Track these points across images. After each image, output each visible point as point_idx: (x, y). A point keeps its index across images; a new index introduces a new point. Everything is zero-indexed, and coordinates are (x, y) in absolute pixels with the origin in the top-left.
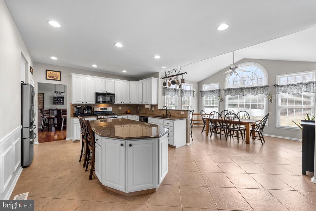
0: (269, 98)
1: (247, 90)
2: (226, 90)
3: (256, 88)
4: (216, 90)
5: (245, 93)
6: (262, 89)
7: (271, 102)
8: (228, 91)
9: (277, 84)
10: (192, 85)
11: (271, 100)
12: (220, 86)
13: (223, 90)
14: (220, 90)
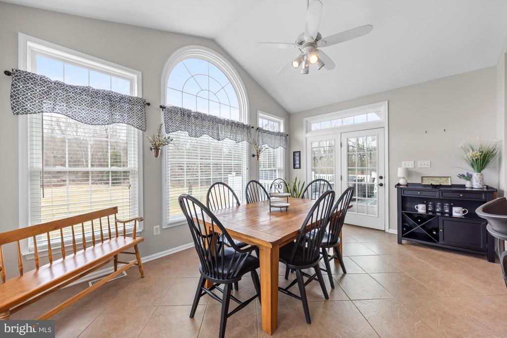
2: (170, 111)
4: (128, 100)
8: (178, 118)
9: (258, 126)
12: (143, 86)
13: (161, 107)
14: (146, 104)
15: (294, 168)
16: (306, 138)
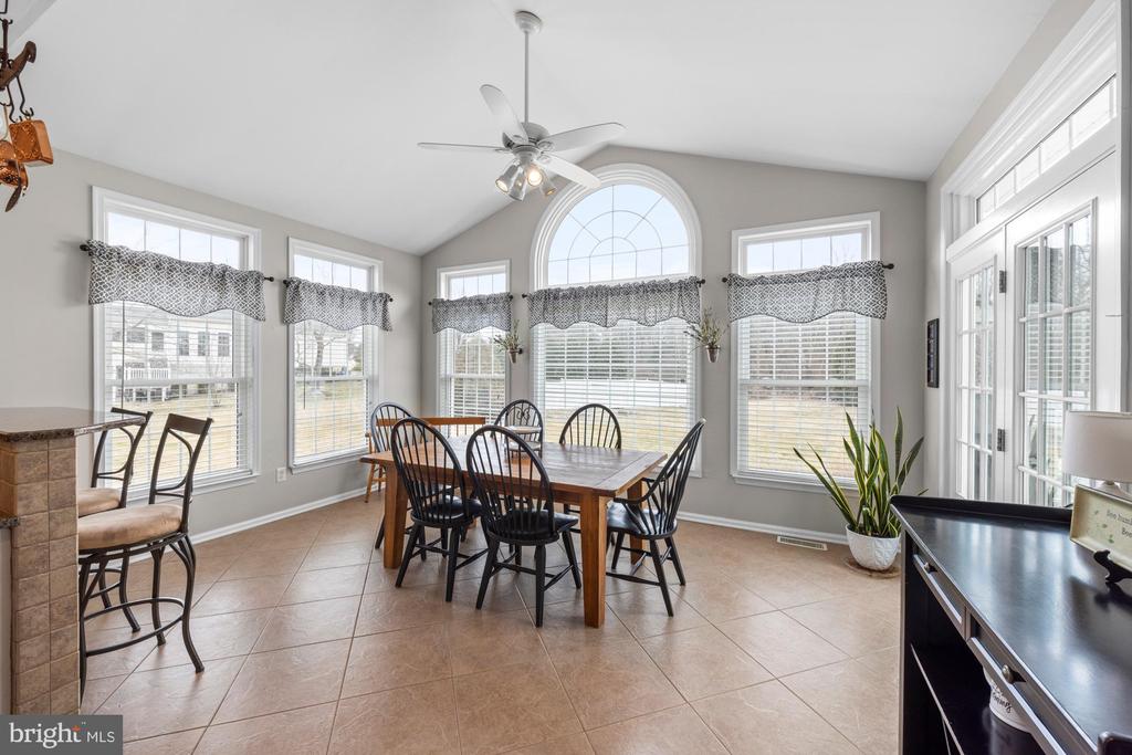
0: (706, 339)
1: (620, 300)
2: (532, 299)
3: (653, 291)
4: (494, 299)
5: (609, 313)
6: (676, 293)
7: (713, 359)
8: (540, 305)
9: (733, 272)
10: (378, 265)
11: (712, 348)
12: (511, 282)
13: (524, 296)
14: (510, 297)
15: (929, 384)
16: (948, 264)
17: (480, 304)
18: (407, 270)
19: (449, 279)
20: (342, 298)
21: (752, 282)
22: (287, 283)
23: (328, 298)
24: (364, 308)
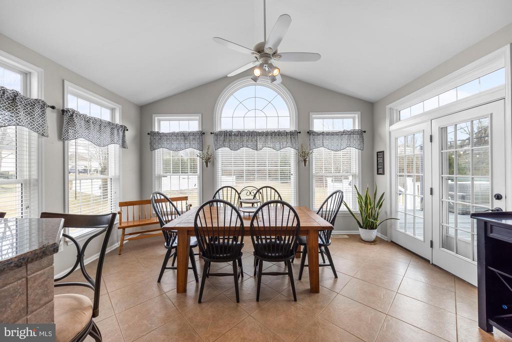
1: (263, 138)
2: (217, 135)
3: (279, 135)
4: (193, 134)
5: (258, 144)
6: (289, 137)
8: (222, 138)
10: (118, 108)
11: (305, 161)
12: (202, 123)
13: (211, 133)
14: (202, 134)
15: (378, 174)
16: (390, 132)
17: (184, 136)
18: (133, 113)
19: (159, 121)
20: (100, 125)
21: (318, 134)
22: (63, 111)
23: (92, 125)
24: (112, 134)
